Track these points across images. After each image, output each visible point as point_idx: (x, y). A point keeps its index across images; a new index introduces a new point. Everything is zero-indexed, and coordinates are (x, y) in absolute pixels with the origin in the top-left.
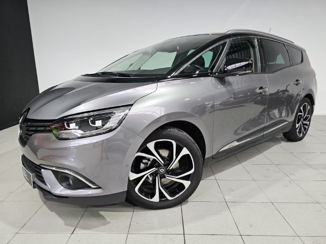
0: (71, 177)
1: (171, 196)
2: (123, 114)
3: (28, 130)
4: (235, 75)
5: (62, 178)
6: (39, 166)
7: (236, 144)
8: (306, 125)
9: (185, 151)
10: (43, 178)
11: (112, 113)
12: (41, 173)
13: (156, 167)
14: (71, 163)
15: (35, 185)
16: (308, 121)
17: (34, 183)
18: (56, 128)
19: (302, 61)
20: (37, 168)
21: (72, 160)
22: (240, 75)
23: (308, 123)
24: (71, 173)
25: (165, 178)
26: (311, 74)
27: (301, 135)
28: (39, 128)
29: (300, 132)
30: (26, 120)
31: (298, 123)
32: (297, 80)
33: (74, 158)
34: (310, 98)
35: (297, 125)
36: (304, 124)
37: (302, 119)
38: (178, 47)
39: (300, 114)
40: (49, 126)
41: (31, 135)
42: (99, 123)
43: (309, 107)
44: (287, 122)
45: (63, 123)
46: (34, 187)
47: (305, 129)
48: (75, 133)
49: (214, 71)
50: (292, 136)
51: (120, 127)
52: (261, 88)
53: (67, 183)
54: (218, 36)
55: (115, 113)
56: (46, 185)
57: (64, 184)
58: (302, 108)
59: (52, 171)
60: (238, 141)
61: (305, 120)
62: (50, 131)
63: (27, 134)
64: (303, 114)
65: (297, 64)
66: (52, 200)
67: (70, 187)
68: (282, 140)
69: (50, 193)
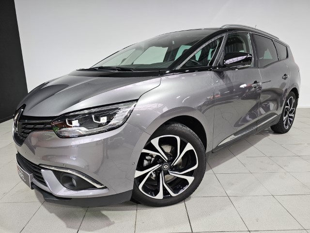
0: (74, 177)
1: (174, 193)
2: (129, 110)
3: (24, 128)
4: (234, 69)
5: (65, 179)
6: (38, 166)
7: (233, 137)
8: (291, 117)
9: (189, 147)
10: (43, 179)
11: (117, 108)
12: (41, 174)
13: (160, 164)
14: (73, 162)
15: (33, 186)
16: (293, 113)
17: (32, 184)
18: (56, 126)
19: (287, 57)
20: (36, 168)
21: (74, 159)
22: (239, 69)
23: (293, 115)
24: (74, 173)
25: (169, 174)
26: (295, 69)
27: (288, 127)
28: (38, 126)
29: (286, 125)
30: (22, 118)
31: (285, 116)
32: (285, 75)
33: (75, 157)
34: (295, 92)
35: (284, 118)
36: (290, 117)
37: (288, 112)
38: (173, 42)
39: (286, 107)
40: (49, 123)
41: (28, 133)
42: (104, 120)
43: (294, 101)
44: (276, 116)
45: (64, 120)
46: (32, 188)
47: (290, 121)
48: (78, 131)
49: (213, 65)
50: (279, 128)
51: (126, 124)
52: (255, 82)
53: (69, 184)
54: (215, 31)
55: (120, 109)
56: (46, 186)
57: (66, 185)
58: (288, 102)
59: (53, 171)
60: (235, 134)
61: (291, 112)
62: (50, 129)
63: (23, 132)
64: (289, 107)
65: (284, 59)
66: (54, 202)
67: (73, 188)
68: (270, 132)
69: (51, 194)
